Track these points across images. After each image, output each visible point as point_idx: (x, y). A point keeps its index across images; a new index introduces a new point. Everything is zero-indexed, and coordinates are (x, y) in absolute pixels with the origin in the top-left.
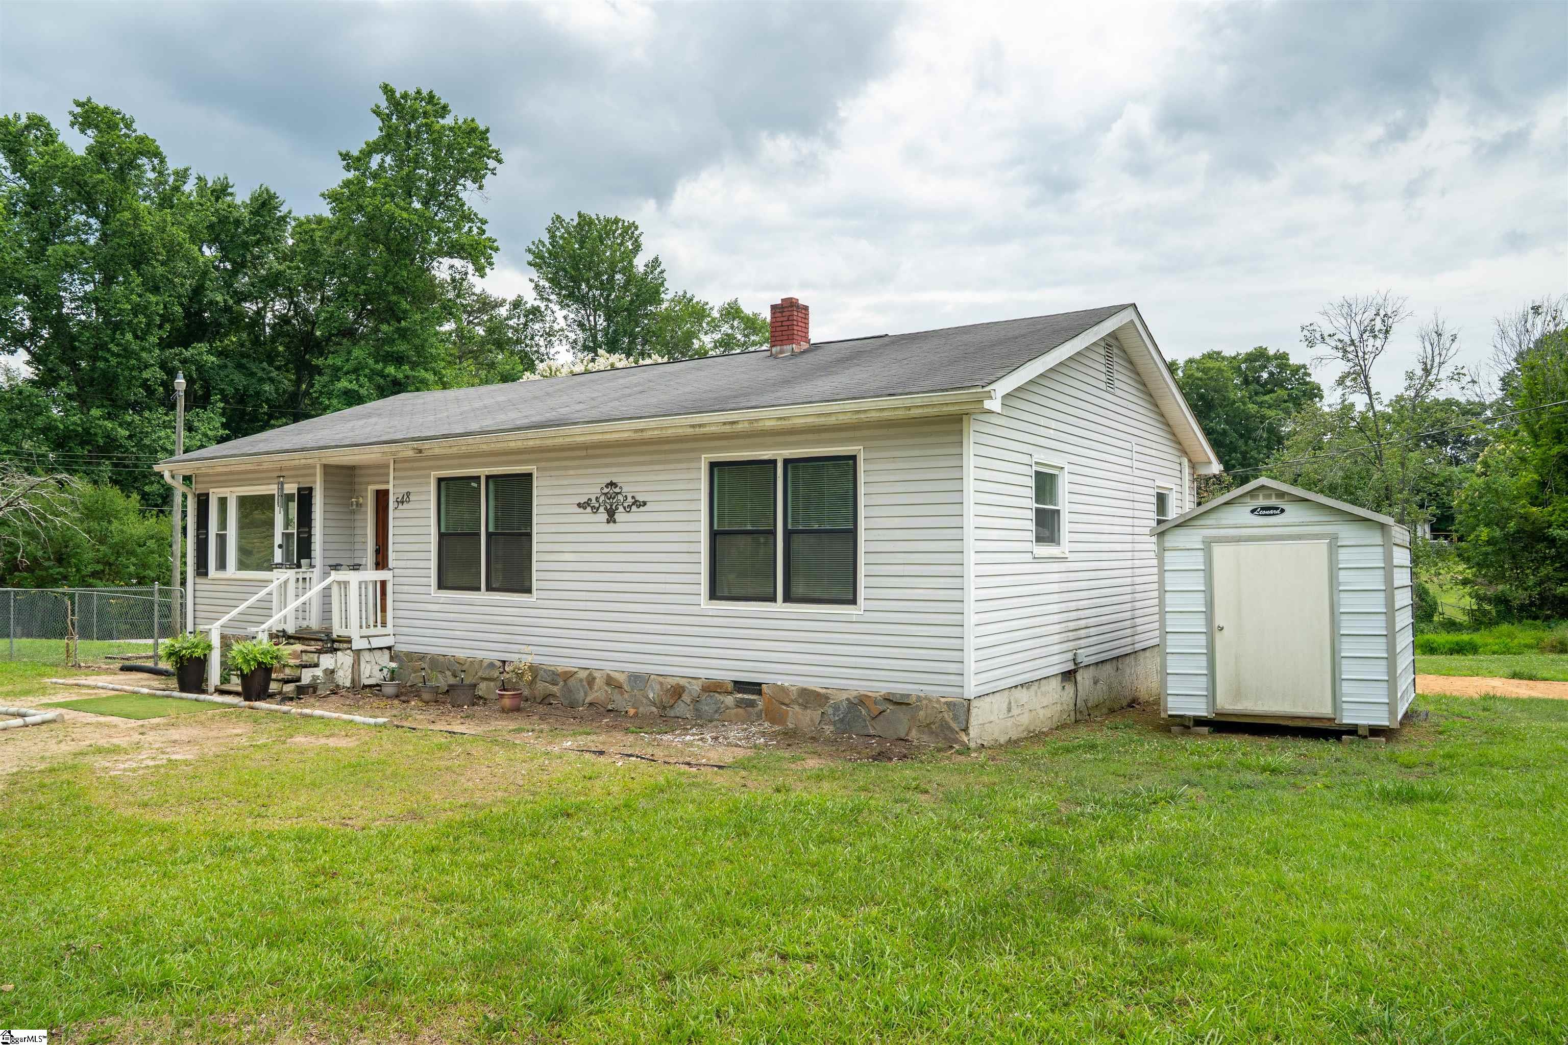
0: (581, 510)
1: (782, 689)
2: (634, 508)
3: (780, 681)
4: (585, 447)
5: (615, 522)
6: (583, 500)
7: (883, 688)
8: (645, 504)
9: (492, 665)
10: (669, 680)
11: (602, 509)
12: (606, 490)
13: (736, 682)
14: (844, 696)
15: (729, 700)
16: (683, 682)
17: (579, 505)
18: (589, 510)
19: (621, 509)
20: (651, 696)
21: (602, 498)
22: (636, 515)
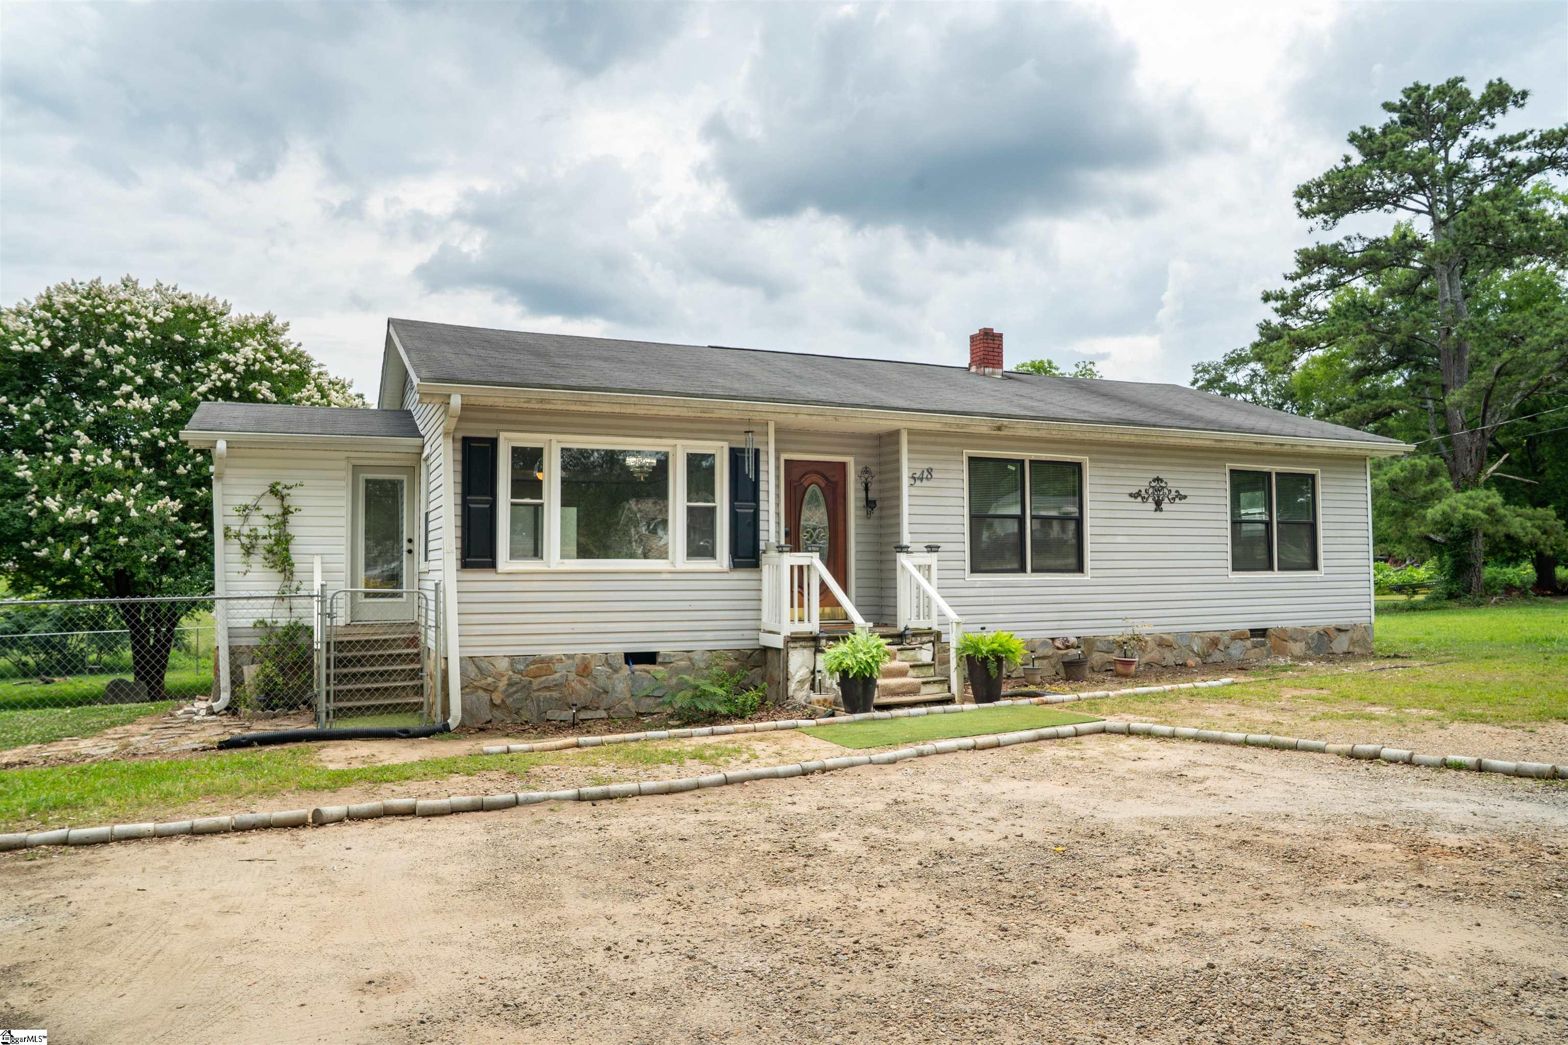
0: (1133, 499)
1: (1284, 630)
2: (1177, 500)
3: (1280, 624)
4: (1130, 445)
5: (1161, 510)
6: (1135, 491)
7: (1334, 623)
8: (1185, 497)
10: (1207, 634)
11: (1150, 500)
12: (1153, 484)
13: (1251, 630)
14: (1315, 630)
15: (1248, 643)
16: (1217, 634)
17: (1131, 495)
18: (1139, 499)
19: (1166, 500)
20: (1196, 649)
21: (1151, 491)
22: (1178, 505)
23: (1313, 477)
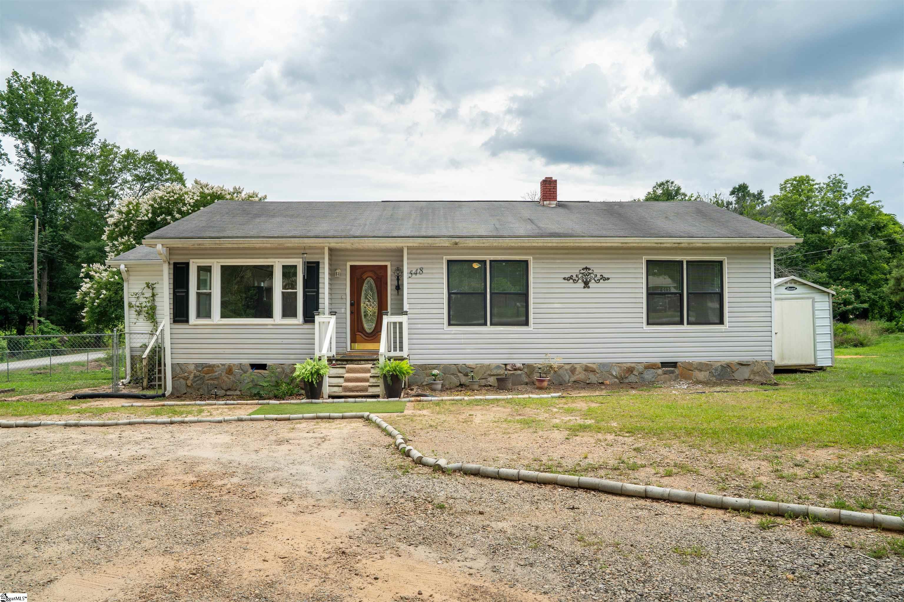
0: (566, 281)
1: (690, 364)
2: (601, 281)
3: (687, 360)
4: (565, 249)
5: (589, 287)
6: (567, 276)
7: (737, 359)
8: (608, 279)
9: (498, 367)
10: (625, 365)
11: (580, 281)
12: (582, 271)
13: (662, 363)
14: (719, 364)
15: (660, 371)
16: (633, 365)
17: (564, 279)
18: (571, 281)
19: (593, 281)
20: (614, 374)
21: (580, 276)
22: (602, 284)
23: (721, 263)
